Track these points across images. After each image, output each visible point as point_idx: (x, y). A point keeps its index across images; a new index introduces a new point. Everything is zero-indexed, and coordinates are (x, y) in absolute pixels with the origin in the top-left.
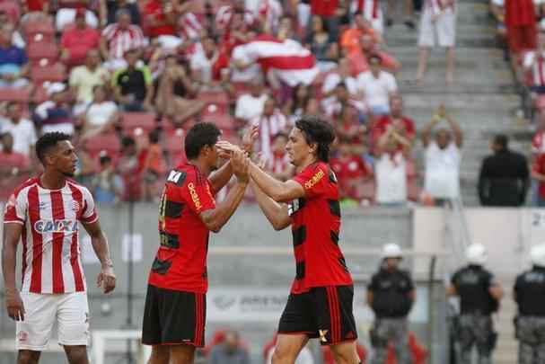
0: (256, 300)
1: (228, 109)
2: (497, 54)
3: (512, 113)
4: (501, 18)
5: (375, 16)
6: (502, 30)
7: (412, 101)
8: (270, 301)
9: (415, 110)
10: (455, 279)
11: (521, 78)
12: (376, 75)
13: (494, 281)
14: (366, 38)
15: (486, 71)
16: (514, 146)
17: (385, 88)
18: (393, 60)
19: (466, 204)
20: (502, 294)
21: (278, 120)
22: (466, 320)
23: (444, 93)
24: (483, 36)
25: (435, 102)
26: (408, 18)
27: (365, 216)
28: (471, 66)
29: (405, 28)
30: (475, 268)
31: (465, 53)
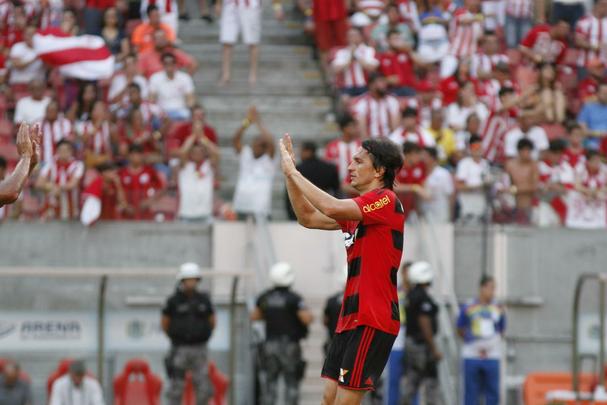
0: (38, 327)
1: (6, 115)
2: (304, 53)
3: (322, 117)
4: (309, 12)
5: (168, 10)
6: (310, 25)
7: (211, 104)
8: (54, 328)
9: (215, 114)
10: (261, 301)
11: (332, 79)
12: (171, 76)
13: (303, 304)
14: (159, 34)
15: (293, 72)
16: (321, 153)
17: (181, 89)
18: (189, 58)
19: (270, 218)
20: (312, 319)
21: (62, 126)
22: (272, 348)
23: (247, 95)
24: (287, 32)
25: (240, 105)
27: (160, 233)
28: (276, 65)
29: (202, 23)
30: (282, 290)
31: (272, 52)
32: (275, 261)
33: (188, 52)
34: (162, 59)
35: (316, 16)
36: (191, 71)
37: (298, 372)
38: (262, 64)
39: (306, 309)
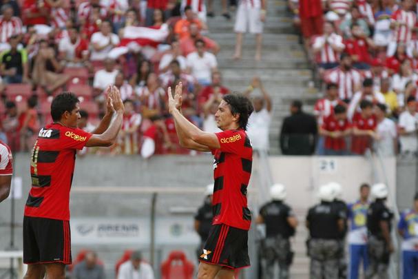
0: (109, 228)
1: (88, 82)
2: (294, 39)
3: (305, 84)
4: (297, 11)
5: (200, 10)
6: (297, 20)
7: (229, 75)
8: (120, 229)
9: (231, 82)
10: (262, 211)
11: (312, 57)
12: (201, 55)
13: (291, 213)
14: (194, 26)
15: (285, 52)
16: (307, 109)
17: (208, 64)
18: (214, 43)
19: (269, 154)
20: (297, 223)
21: (126, 89)
22: (270, 243)
23: (253, 68)
24: (282, 25)
25: (248, 75)
26: (225, 11)
27: (193, 163)
28: (274, 48)
29: (223, 18)
30: (277, 203)
31: (271, 38)
32: (273, 184)
33: (212, 39)
34: (195, 44)
35: (302, 14)
36: (215, 52)
37: (288, 259)
38: (264, 47)
39: (293, 216)
